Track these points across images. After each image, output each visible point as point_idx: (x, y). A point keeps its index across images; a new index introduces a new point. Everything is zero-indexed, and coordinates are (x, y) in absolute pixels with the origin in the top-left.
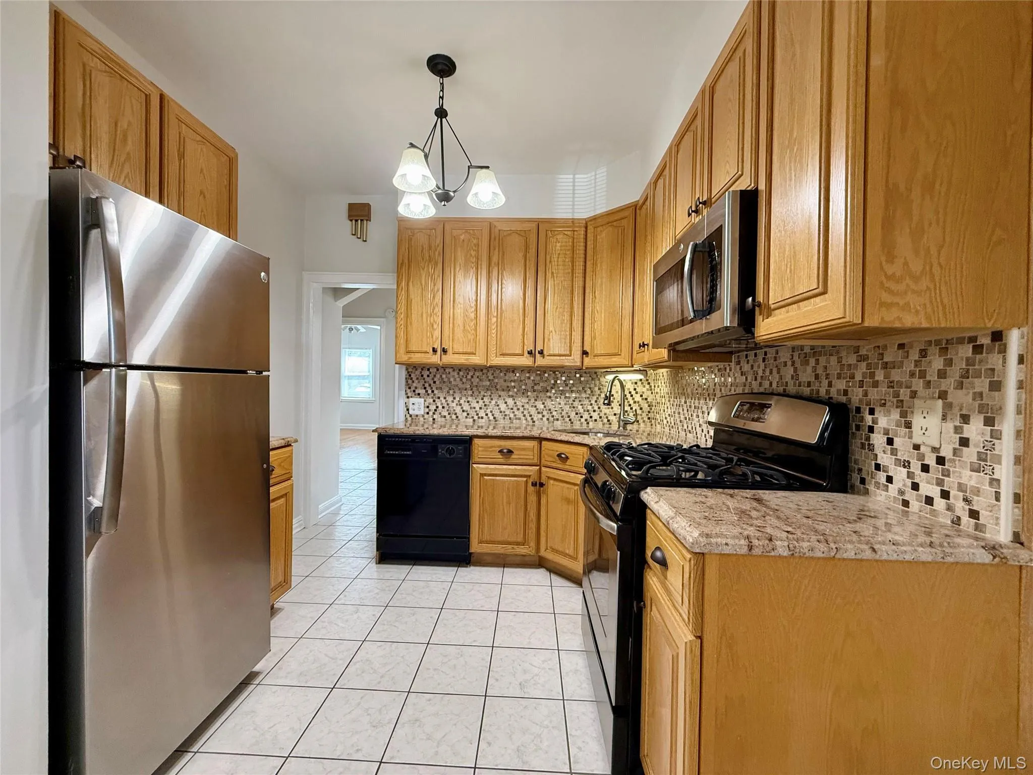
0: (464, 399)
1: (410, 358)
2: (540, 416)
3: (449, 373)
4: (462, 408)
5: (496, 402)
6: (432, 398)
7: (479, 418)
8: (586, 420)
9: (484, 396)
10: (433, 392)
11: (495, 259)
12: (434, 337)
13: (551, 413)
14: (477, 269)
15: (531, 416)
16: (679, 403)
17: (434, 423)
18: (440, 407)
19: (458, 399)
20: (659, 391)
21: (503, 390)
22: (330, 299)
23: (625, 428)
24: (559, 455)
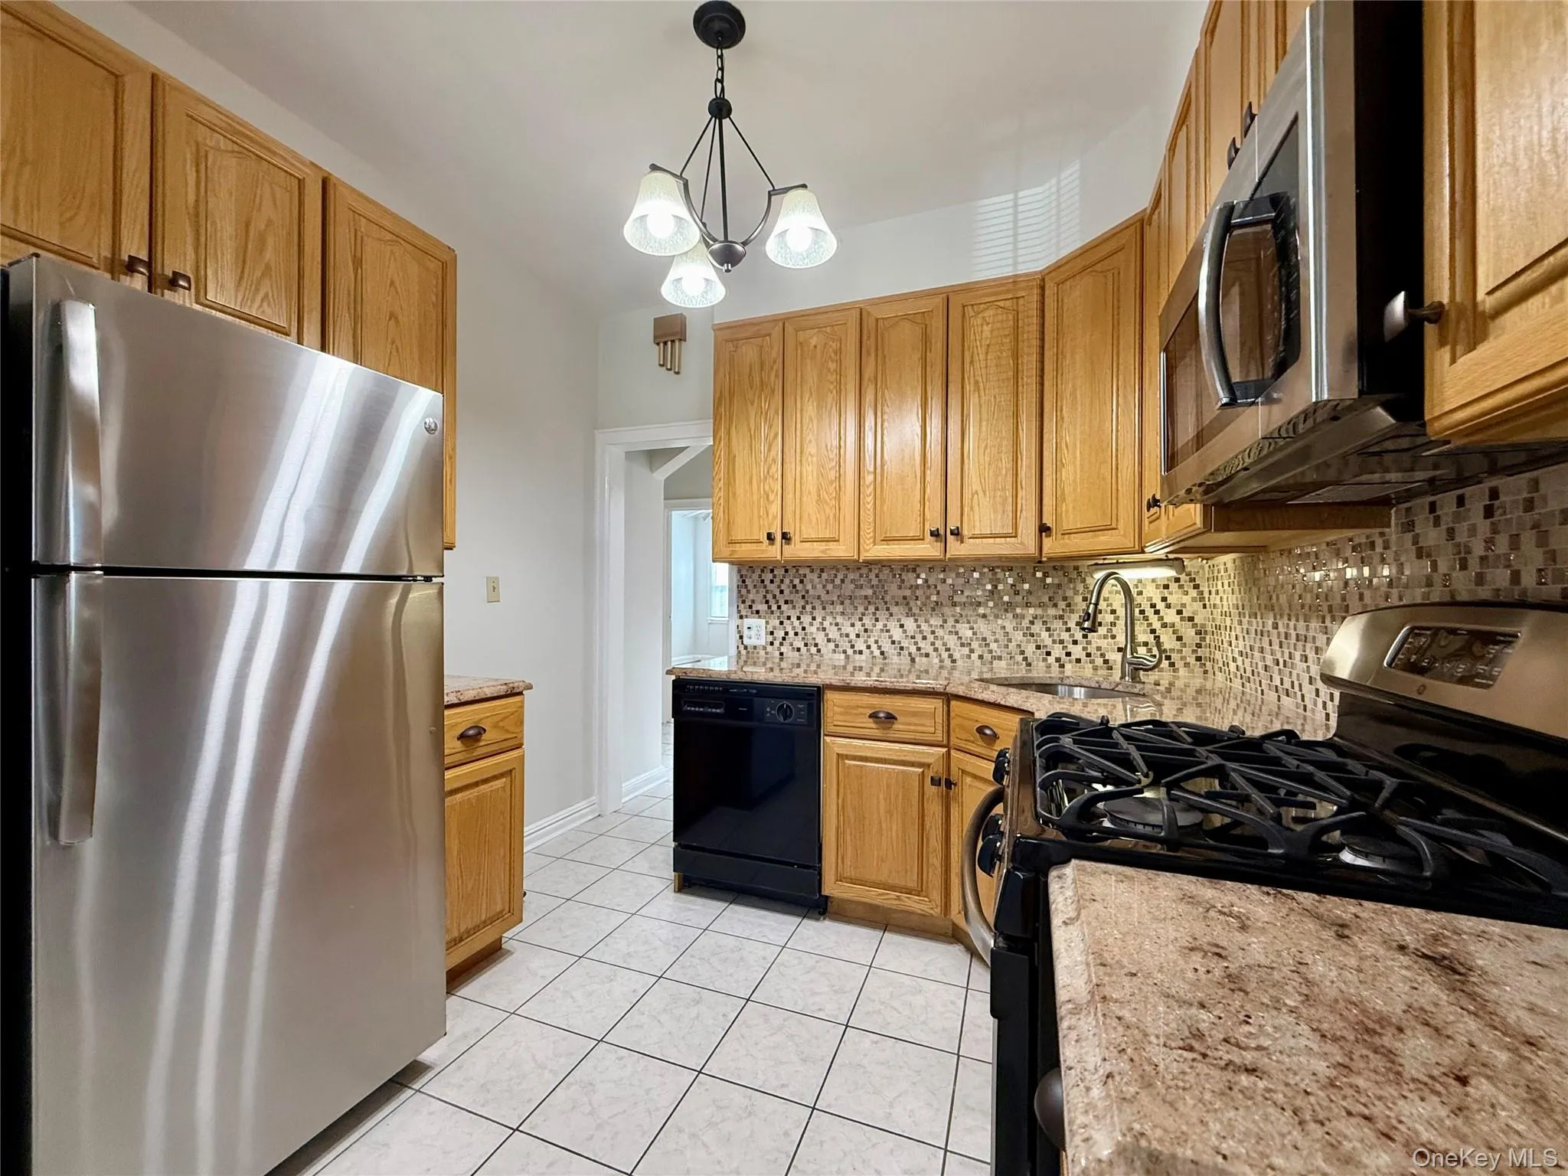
0: (829, 619)
1: (733, 552)
2: (966, 651)
3: (805, 576)
4: (827, 635)
5: (885, 626)
6: (779, 618)
7: (855, 652)
8: (1058, 660)
9: (863, 614)
10: (779, 607)
11: (869, 372)
12: (770, 516)
13: (987, 645)
14: (839, 392)
15: (948, 650)
16: (1260, 628)
17: (781, 660)
18: (791, 634)
19: (819, 619)
20: (1218, 602)
21: (897, 604)
22: (641, 470)
23: (1135, 679)
24: (980, 730)
